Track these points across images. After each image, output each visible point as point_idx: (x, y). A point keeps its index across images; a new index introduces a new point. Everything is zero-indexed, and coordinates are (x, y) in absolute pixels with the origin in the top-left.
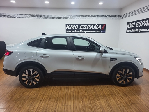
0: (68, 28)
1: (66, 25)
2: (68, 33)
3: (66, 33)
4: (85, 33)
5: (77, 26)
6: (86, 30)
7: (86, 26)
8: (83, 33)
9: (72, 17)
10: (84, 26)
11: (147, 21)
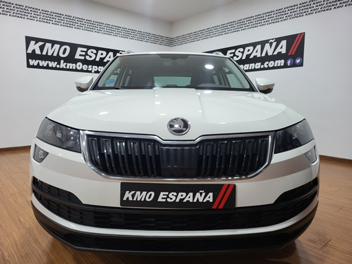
0: (34, 51)
1: (28, 40)
2: (33, 67)
3: (29, 66)
4: (91, 72)
5: (65, 49)
6: (94, 63)
7: (95, 51)
8: (87, 71)
9: (48, 17)
10: (89, 52)
11: (259, 47)
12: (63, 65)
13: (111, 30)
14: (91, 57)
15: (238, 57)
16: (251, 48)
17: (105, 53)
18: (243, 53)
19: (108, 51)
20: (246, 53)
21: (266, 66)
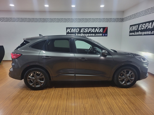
7: (87, 29)
9: (72, 20)
11: (151, 23)
12: (77, 35)
13: (94, 20)
14: (86, 31)
15: (143, 28)
16: (148, 24)
17: (91, 29)
18: (145, 26)
19: (92, 28)
20: (146, 26)
21: (153, 33)
